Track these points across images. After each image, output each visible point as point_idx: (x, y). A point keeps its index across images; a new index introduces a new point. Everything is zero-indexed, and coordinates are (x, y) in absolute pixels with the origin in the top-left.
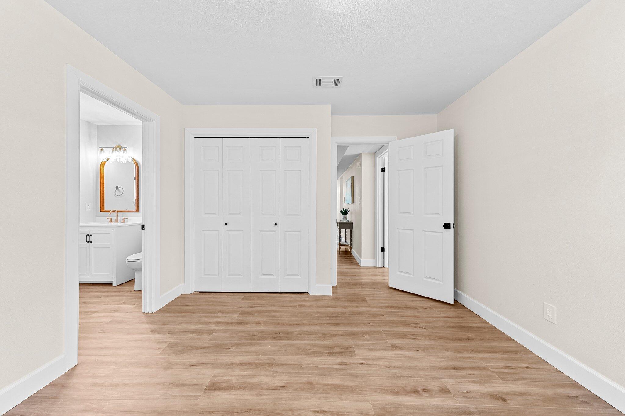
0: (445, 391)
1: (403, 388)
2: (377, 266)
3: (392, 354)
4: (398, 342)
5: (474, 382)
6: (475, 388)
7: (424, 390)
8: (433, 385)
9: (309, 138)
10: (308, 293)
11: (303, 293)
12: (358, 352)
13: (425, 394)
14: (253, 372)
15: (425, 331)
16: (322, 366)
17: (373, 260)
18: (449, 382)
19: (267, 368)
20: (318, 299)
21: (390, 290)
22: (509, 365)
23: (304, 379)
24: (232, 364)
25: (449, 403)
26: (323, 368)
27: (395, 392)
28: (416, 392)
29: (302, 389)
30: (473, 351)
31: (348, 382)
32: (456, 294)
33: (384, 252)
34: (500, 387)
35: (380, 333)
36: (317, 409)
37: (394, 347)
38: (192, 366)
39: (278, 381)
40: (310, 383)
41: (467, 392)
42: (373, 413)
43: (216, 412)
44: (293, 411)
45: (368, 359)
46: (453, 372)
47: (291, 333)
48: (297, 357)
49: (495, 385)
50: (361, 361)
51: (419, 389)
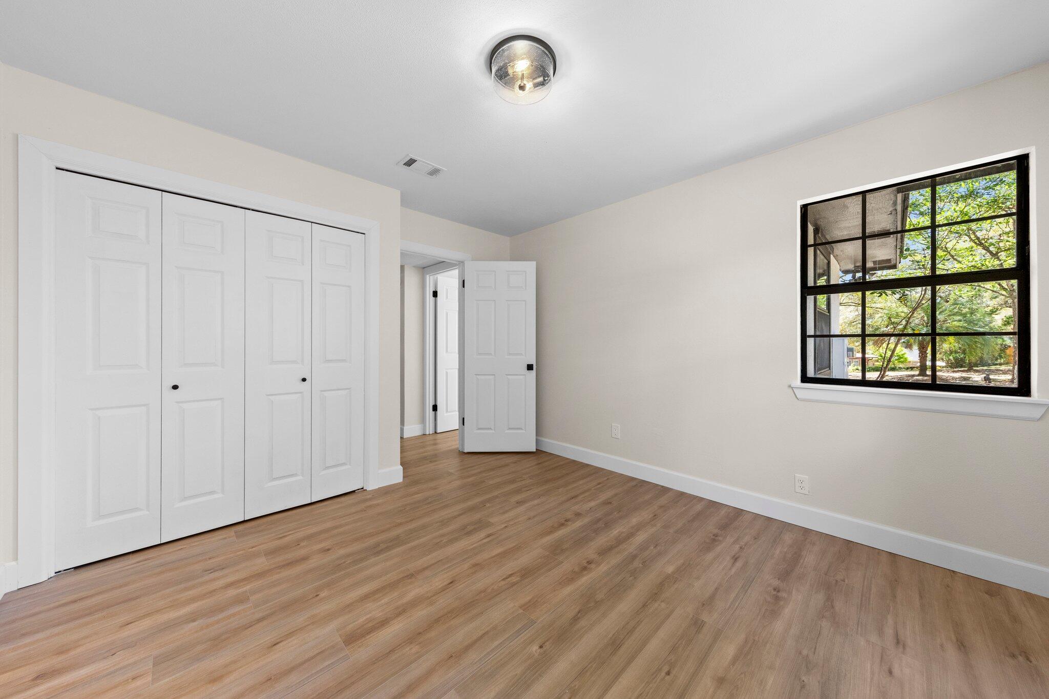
0: (578, 515)
1: (552, 527)
2: (427, 433)
3: (522, 508)
4: (519, 497)
5: (590, 501)
6: (592, 504)
7: (567, 521)
8: (569, 515)
9: (364, 234)
10: (363, 488)
11: (354, 491)
12: (493, 520)
13: (569, 523)
14: (395, 594)
15: (531, 480)
16: (472, 547)
17: (420, 425)
18: (576, 508)
19: (409, 581)
20: (386, 491)
21: (467, 455)
22: (599, 482)
23: (466, 566)
24: (351, 604)
25: (586, 520)
26: (474, 549)
27: (551, 532)
28: (562, 525)
29: (473, 573)
30: (574, 481)
31: (510, 545)
32: (537, 441)
33: (437, 411)
34: (604, 497)
35: (497, 497)
36: (505, 577)
37: (520, 503)
38: (275, 645)
39: (438, 582)
40: (476, 565)
41: (590, 509)
42: (548, 553)
43: (397, 647)
44: (484, 591)
45: (509, 521)
46: (573, 501)
47: (397, 538)
48: (434, 554)
49: (600, 497)
50: (503, 526)
51: (563, 522)
